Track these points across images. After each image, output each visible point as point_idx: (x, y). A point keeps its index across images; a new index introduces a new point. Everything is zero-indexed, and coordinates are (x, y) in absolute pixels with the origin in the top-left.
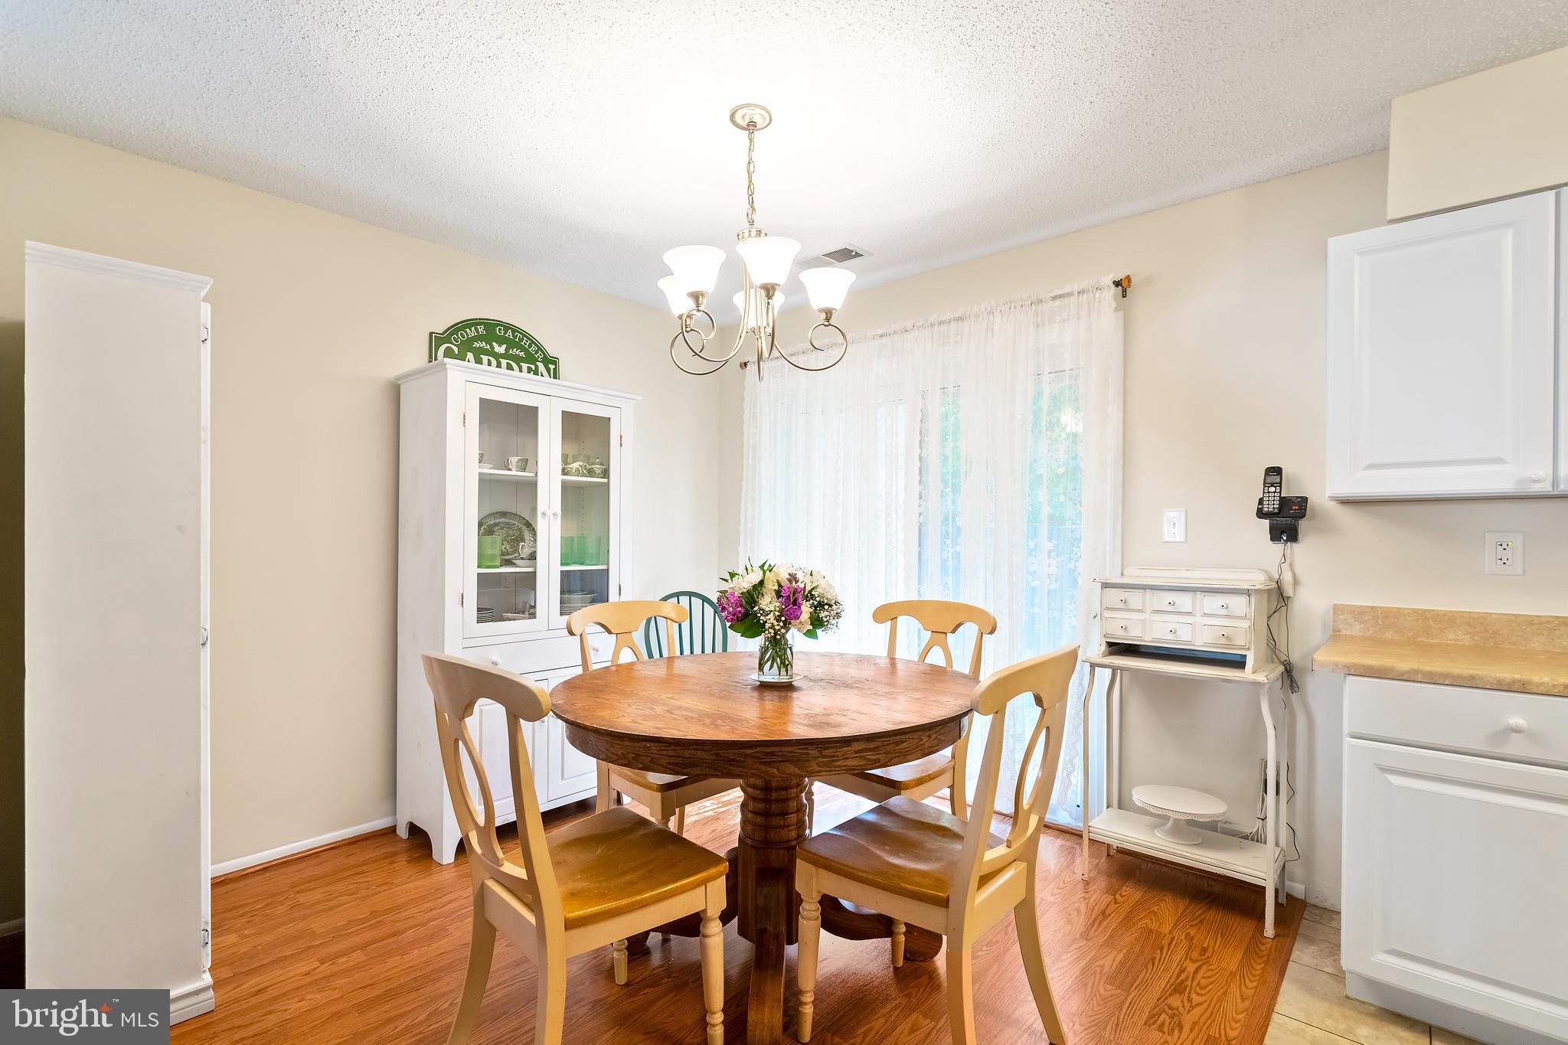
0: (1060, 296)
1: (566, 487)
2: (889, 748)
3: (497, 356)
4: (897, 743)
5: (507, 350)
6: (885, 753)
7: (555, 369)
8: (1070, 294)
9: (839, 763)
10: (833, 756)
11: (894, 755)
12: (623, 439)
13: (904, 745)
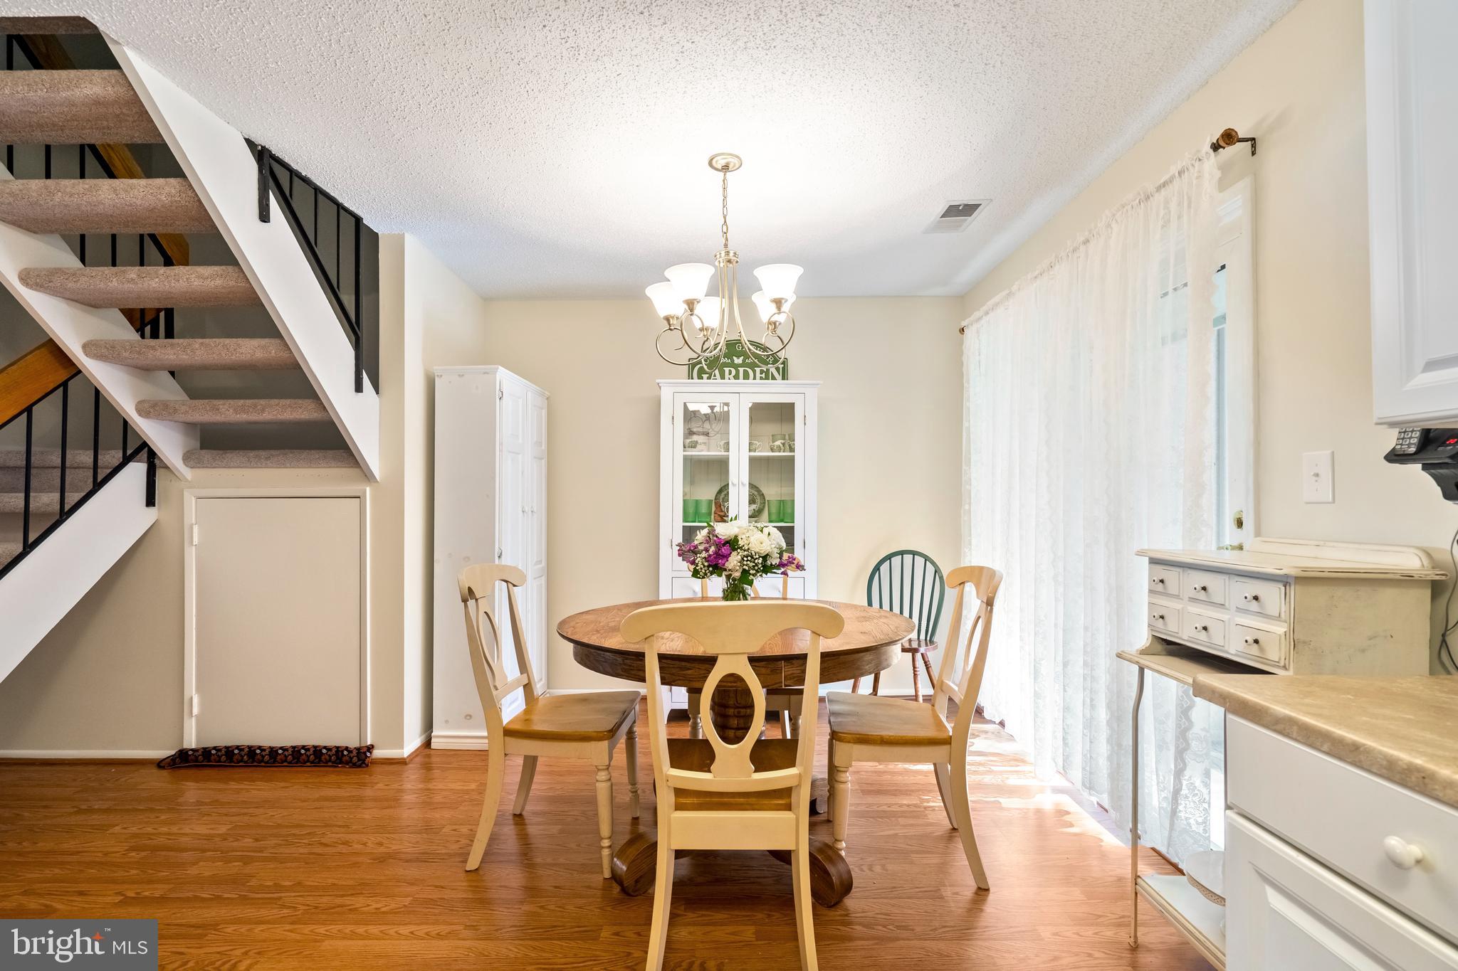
0: (1164, 185)
1: (753, 460)
2: (674, 671)
3: (736, 367)
4: (682, 668)
5: (744, 361)
6: (670, 674)
7: (783, 368)
8: (1171, 180)
9: (633, 672)
10: (630, 666)
11: (678, 678)
12: (807, 418)
13: (689, 672)
